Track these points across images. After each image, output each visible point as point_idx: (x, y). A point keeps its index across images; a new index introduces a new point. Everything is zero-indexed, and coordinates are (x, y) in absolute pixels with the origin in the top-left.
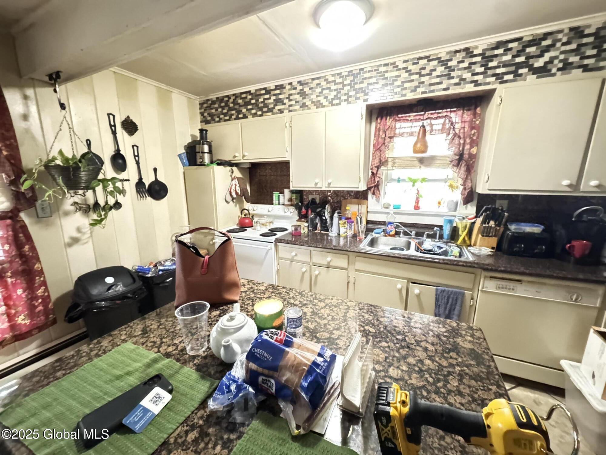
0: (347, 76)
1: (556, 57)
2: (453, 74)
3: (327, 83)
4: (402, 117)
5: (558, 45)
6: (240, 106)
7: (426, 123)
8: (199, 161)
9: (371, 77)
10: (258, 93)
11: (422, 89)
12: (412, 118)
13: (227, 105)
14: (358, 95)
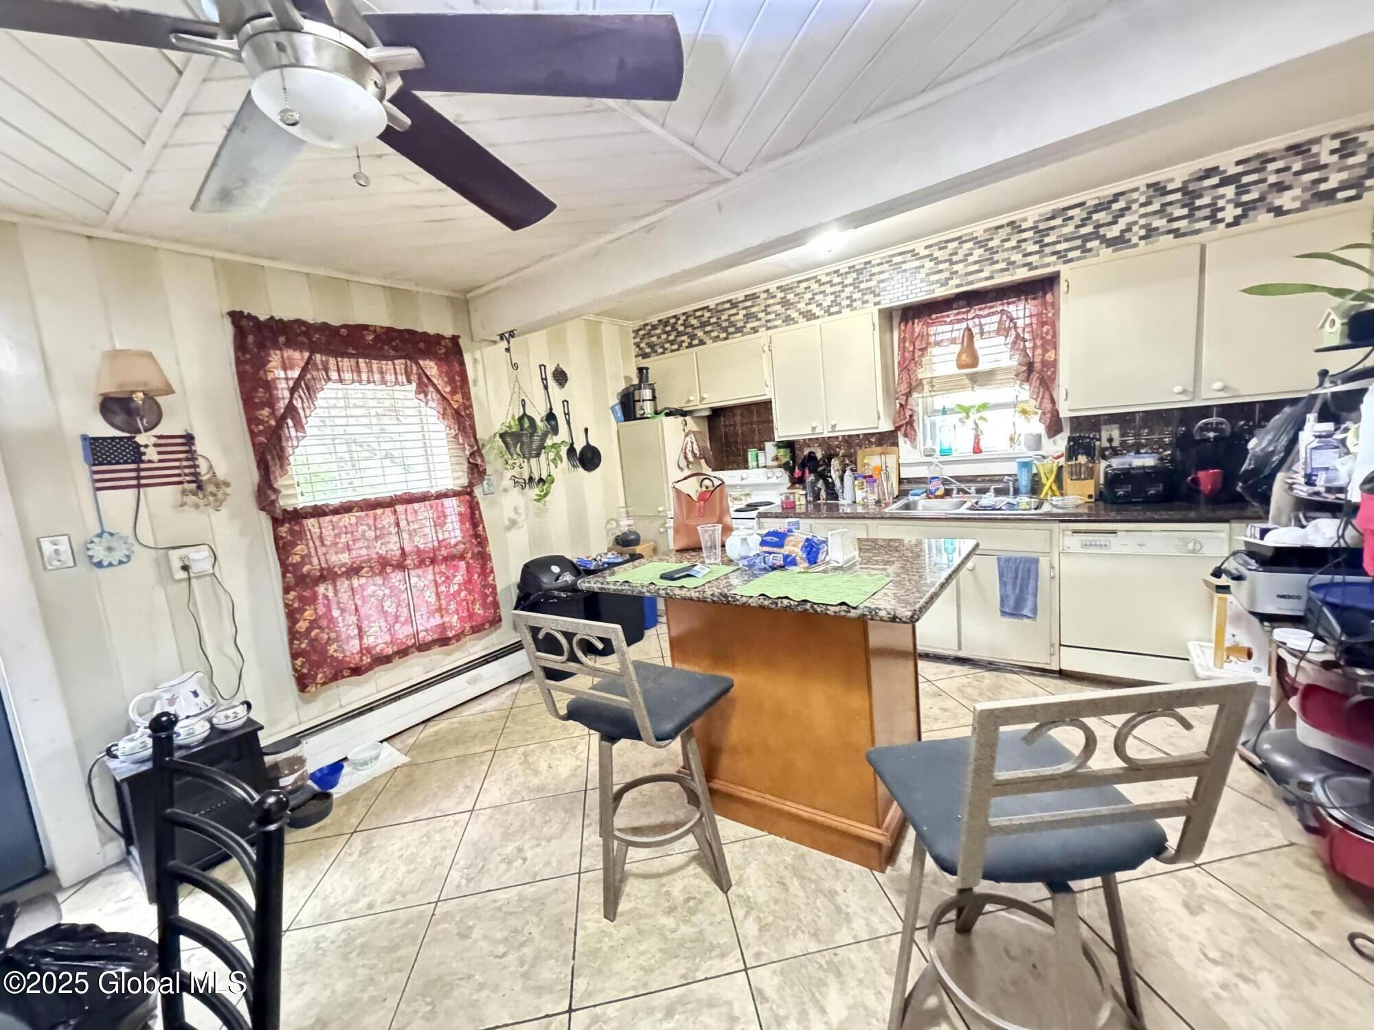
0: (847, 273)
1: (1135, 223)
2: (996, 257)
3: (820, 285)
4: (937, 318)
5: (1135, 206)
6: (694, 328)
7: (971, 323)
8: (639, 413)
9: (882, 272)
10: (720, 308)
11: (956, 281)
12: (952, 318)
13: (674, 328)
14: (866, 298)
